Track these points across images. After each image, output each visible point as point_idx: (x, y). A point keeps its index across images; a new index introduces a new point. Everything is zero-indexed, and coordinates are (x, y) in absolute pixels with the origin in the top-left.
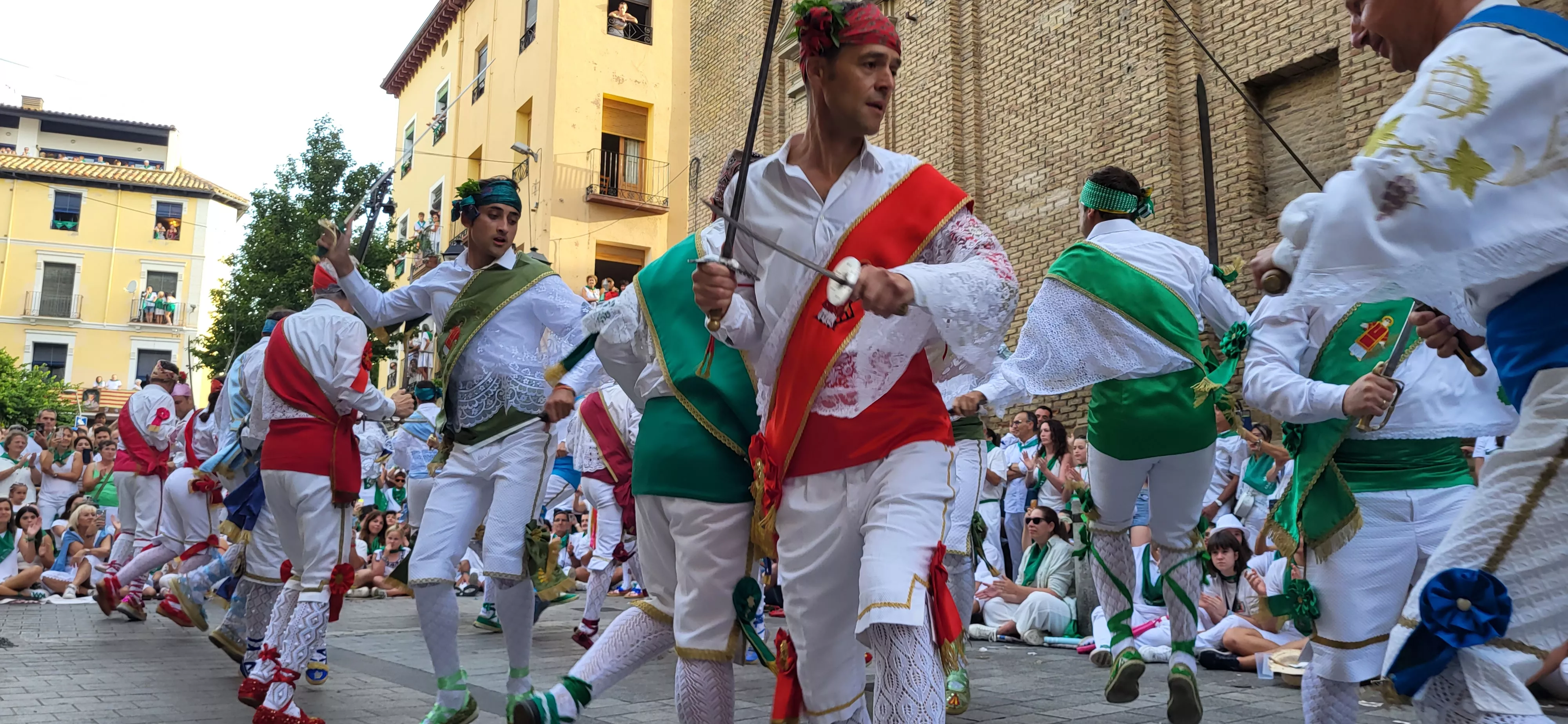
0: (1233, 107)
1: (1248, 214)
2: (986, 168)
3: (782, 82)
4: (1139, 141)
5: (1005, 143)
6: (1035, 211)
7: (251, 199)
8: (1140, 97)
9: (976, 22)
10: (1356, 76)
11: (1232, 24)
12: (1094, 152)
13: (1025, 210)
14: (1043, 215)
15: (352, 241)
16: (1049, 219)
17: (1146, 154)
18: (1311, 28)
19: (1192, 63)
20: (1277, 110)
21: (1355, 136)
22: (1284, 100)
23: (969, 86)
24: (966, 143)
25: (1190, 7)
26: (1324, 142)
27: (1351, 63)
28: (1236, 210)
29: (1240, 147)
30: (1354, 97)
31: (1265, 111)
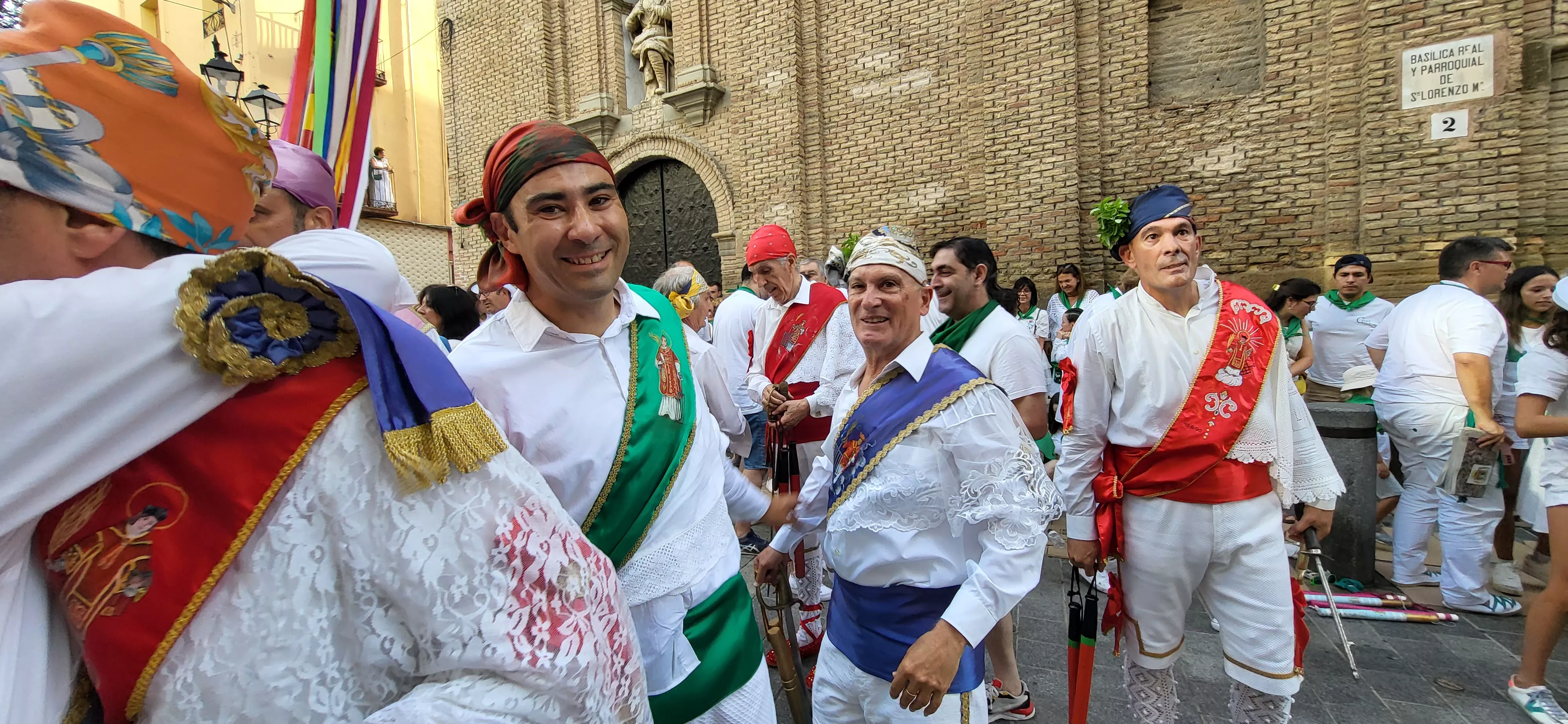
2: (826, 46)
4: (1037, 24)
5: (849, 22)
6: (887, 90)
14: (897, 94)
16: (903, 98)
20: (1167, 10)
21: (1277, 37)
22: (1175, 3)
24: (805, 18)
26: (1218, 44)
29: (1139, 40)
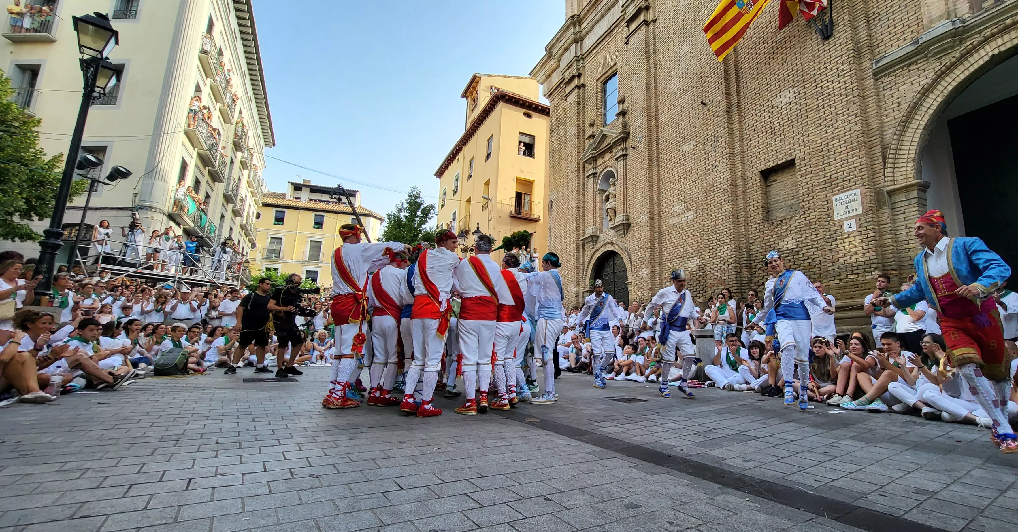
0: (756, 181)
1: (762, 221)
3: (584, 172)
4: (720, 193)
7: (386, 217)
8: (720, 177)
9: (658, 149)
10: (802, 169)
11: (755, 149)
12: (703, 198)
13: (677, 220)
15: (423, 233)
17: (723, 198)
18: (785, 151)
19: (740, 164)
20: (772, 182)
21: (802, 192)
22: (775, 178)
23: (655, 173)
25: (739, 143)
26: (790, 194)
27: (800, 164)
28: (757, 220)
29: (759, 196)
30: (801, 177)
31: (767, 182)
